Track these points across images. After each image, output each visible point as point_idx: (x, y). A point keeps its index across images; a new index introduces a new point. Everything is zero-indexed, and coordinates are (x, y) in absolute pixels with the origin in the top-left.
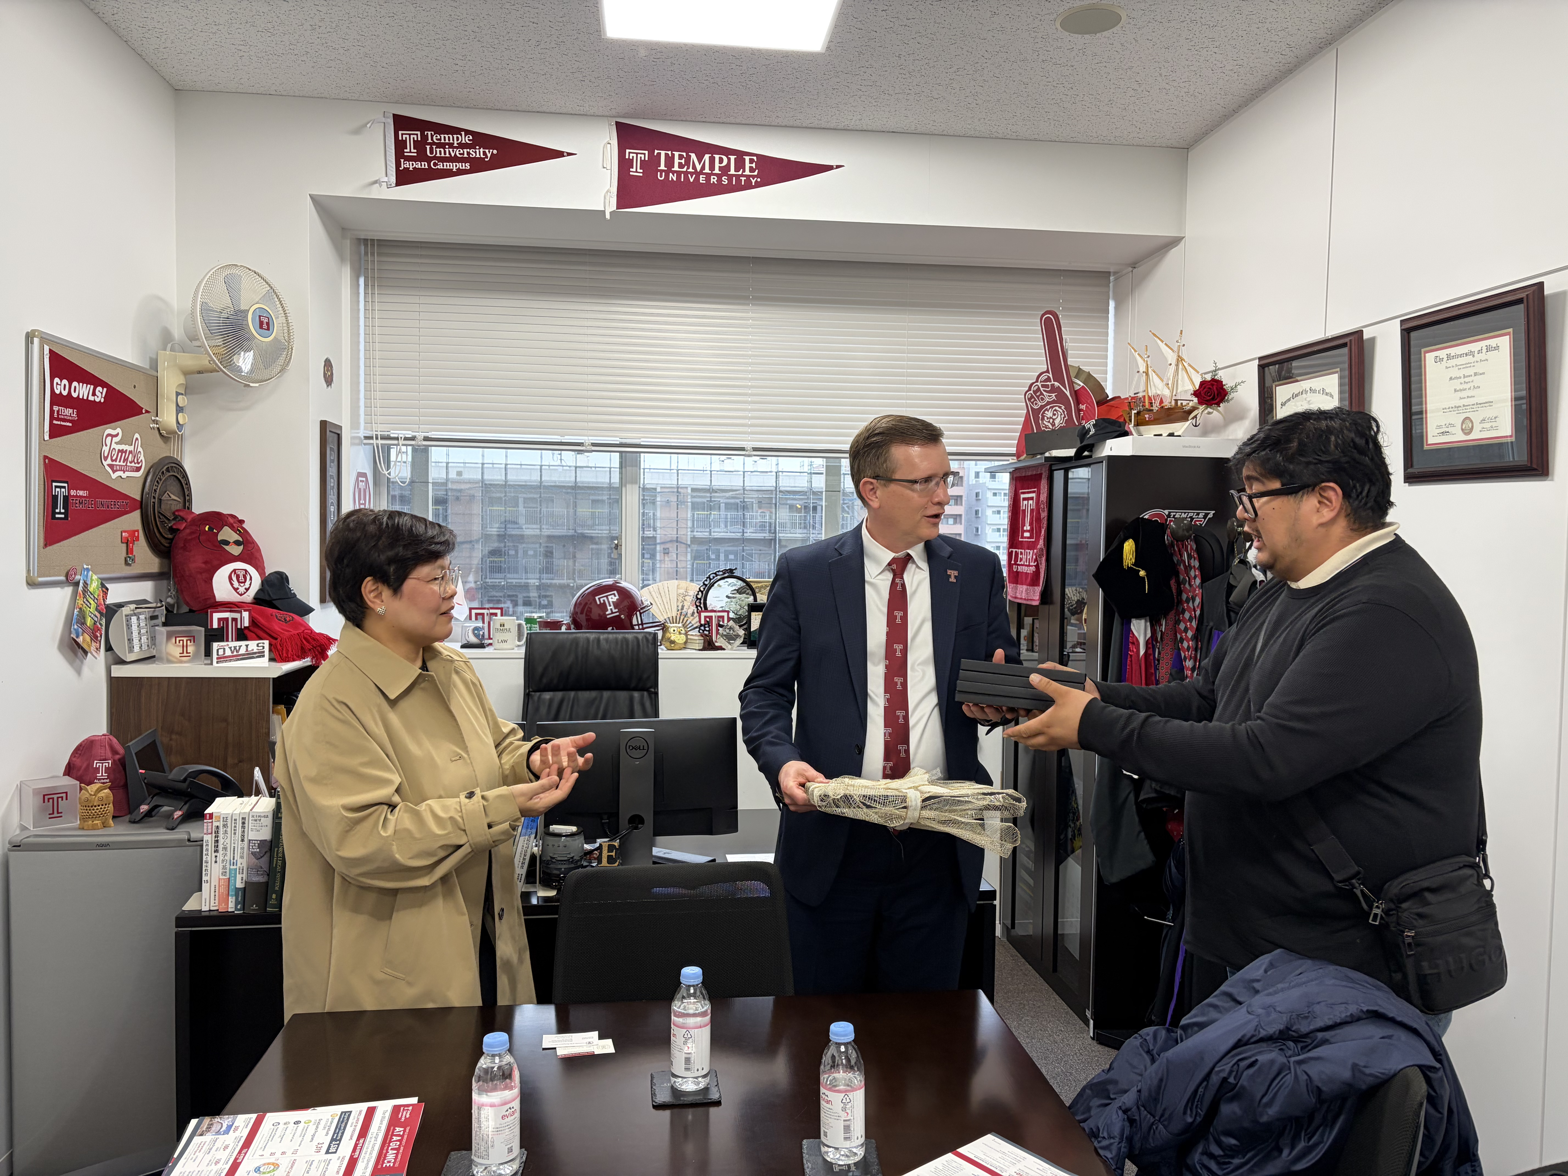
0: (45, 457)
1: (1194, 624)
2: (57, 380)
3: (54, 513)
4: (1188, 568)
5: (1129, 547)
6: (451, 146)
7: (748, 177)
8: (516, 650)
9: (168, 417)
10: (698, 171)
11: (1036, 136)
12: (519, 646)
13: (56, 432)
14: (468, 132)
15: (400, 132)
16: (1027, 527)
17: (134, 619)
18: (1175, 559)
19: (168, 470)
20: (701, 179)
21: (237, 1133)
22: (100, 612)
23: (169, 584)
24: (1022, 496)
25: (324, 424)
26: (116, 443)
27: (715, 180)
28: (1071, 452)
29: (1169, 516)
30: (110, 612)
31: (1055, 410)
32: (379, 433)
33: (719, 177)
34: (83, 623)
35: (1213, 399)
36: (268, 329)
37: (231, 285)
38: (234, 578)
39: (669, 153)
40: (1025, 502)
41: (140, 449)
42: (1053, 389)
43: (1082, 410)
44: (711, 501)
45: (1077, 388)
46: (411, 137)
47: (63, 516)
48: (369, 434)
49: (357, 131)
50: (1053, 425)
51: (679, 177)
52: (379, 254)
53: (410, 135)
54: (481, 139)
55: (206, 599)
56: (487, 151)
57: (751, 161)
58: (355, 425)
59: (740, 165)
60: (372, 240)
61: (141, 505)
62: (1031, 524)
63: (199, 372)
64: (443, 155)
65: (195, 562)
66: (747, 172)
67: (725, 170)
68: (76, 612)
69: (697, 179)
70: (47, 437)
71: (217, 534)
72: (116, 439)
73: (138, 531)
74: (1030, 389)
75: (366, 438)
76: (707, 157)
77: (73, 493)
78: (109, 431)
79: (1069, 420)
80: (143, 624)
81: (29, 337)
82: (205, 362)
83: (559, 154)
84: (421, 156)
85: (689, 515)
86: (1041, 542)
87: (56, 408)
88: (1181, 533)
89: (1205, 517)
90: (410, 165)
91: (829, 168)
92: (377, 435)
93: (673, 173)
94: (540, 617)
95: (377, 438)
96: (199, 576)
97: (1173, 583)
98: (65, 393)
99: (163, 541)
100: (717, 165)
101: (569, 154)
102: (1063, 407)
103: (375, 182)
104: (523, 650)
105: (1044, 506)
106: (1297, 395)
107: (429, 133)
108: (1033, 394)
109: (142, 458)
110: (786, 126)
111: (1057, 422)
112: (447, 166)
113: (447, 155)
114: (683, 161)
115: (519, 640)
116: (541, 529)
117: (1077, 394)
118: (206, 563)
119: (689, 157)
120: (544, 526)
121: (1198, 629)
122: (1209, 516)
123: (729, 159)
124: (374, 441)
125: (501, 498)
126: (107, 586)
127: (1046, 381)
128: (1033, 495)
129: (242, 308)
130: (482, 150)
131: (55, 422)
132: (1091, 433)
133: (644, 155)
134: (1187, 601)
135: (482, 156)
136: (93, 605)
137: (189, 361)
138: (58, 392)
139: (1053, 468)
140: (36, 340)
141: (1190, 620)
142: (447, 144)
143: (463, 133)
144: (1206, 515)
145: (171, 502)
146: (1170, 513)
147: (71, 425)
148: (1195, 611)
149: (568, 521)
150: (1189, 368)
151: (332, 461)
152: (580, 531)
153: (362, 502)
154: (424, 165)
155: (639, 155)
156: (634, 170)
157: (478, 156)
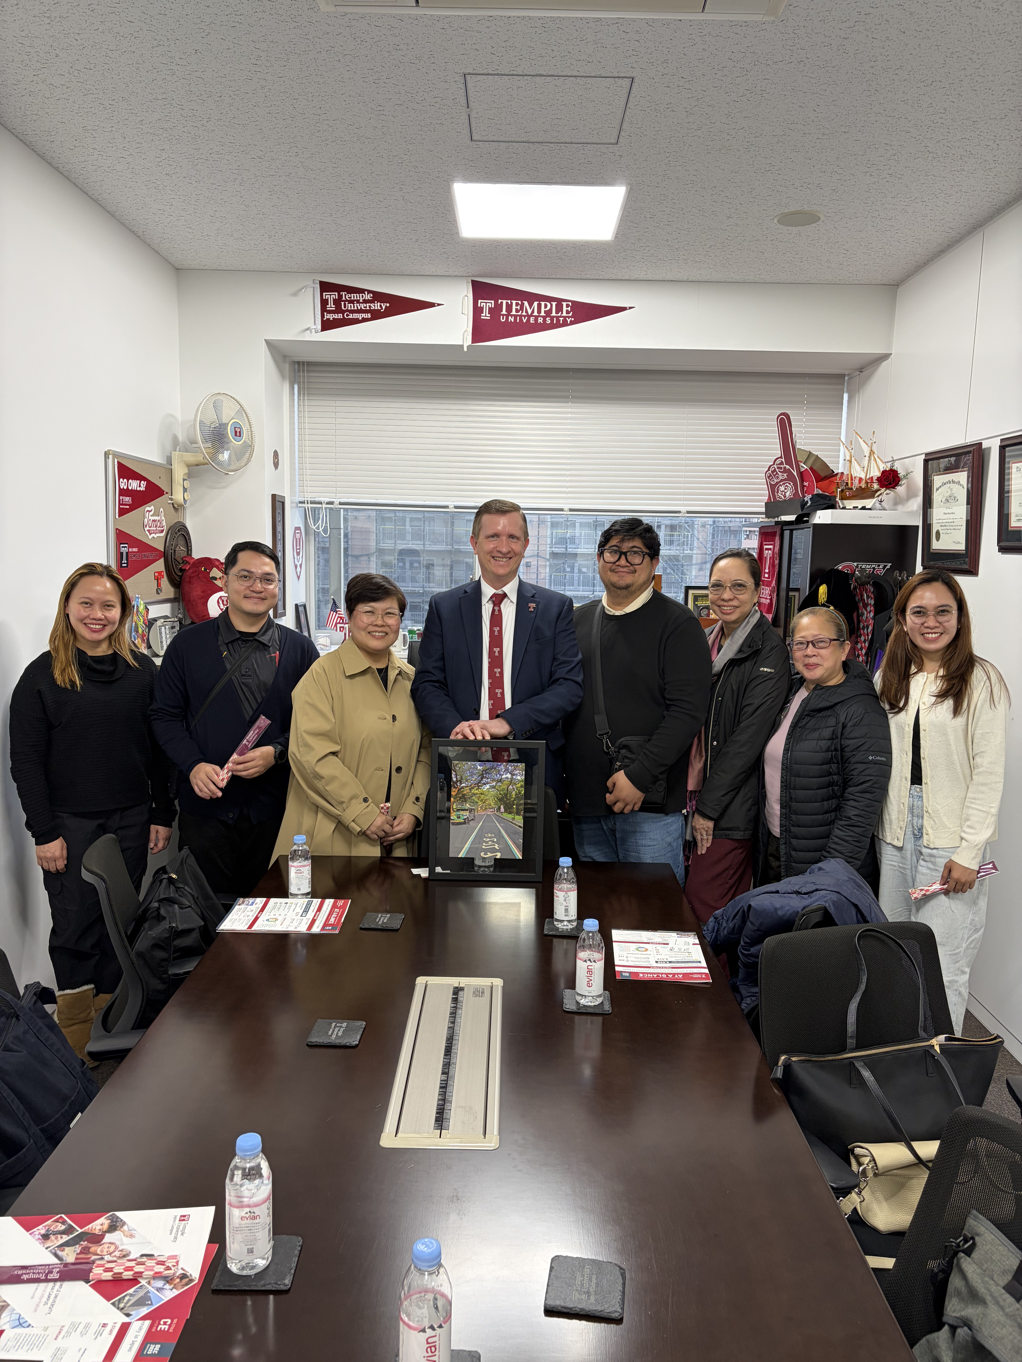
0: (117, 529)
1: (867, 645)
2: (121, 480)
3: (122, 564)
4: (865, 606)
5: (823, 589)
6: (358, 302)
7: (565, 317)
9: (178, 496)
10: (530, 314)
13: (122, 512)
14: (369, 292)
15: (324, 294)
16: (767, 571)
17: (163, 628)
18: (857, 598)
19: (179, 531)
20: (531, 320)
21: (257, 906)
22: (145, 624)
23: (179, 605)
24: (765, 547)
25: (274, 496)
26: (151, 516)
27: (541, 321)
28: (792, 518)
29: (857, 567)
30: (150, 623)
31: (786, 486)
32: (309, 499)
33: (544, 318)
34: (137, 632)
35: (890, 484)
36: (240, 436)
37: (217, 407)
39: (509, 301)
40: (767, 552)
41: (163, 518)
42: (785, 471)
43: (805, 486)
45: (802, 470)
46: (331, 297)
47: (125, 565)
48: (302, 499)
49: (295, 294)
50: (785, 496)
51: (515, 319)
52: (308, 371)
53: (330, 295)
54: (378, 297)
56: (382, 304)
57: (568, 306)
58: (292, 493)
59: (559, 309)
60: (303, 362)
61: (164, 555)
62: (769, 568)
63: (197, 465)
64: (352, 308)
65: (196, 591)
66: (564, 314)
67: (548, 313)
68: (134, 625)
69: (528, 320)
70: (117, 517)
71: (209, 573)
72: (151, 513)
73: (163, 572)
74: (769, 470)
75: (301, 502)
76: (536, 304)
77: (130, 550)
78: (148, 509)
79: (796, 494)
80: (168, 632)
81: (107, 454)
82: (200, 458)
83: (431, 305)
84: (338, 310)
86: (774, 582)
87: (121, 498)
88: (864, 579)
89: (884, 568)
90: (331, 317)
91: (623, 309)
92: (307, 501)
93: (512, 316)
95: (308, 503)
96: (200, 601)
97: (855, 615)
98: (125, 488)
99: (177, 577)
100: (543, 309)
101: (439, 305)
102: (792, 484)
103: (308, 329)
105: (776, 556)
106: (945, 484)
107: (344, 293)
108: (771, 474)
109: (164, 524)
110: (593, 279)
111: (787, 494)
112: (356, 316)
113: (356, 308)
114: (519, 307)
116: (424, 545)
117: (802, 475)
118: (203, 592)
119: (523, 304)
120: (427, 543)
121: (869, 648)
122: (887, 567)
123: (551, 305)
124: (306, 505)
125: (391, 518)
126: (148, 607)
127: (780, 464)
128: (771, 547)
129: (224, 422)
130: (379, 304)
131: (121, 507)
132: (808, 505)
133: (491, 304)
134: (863, 628)
135: (379, 308)
136: (142, 620)
137: (191, 458)
138: (122, 487)
139: (784, 528)
140: (110, 456)
141: (865, 641)
142: (355, 300)
143: (366, 292)
144: (885, 566)
145: (180, 552)
146: (858, 565)
147: (128, 507)
148: (868, 636)
149: (446, 538)
150: (877, 459)
151: (280, 521)
152: (457, 547)
153: (298, 547)
154: (340, 316)
155: (488, 304)
156: (484, 315)
157: (376, 308)
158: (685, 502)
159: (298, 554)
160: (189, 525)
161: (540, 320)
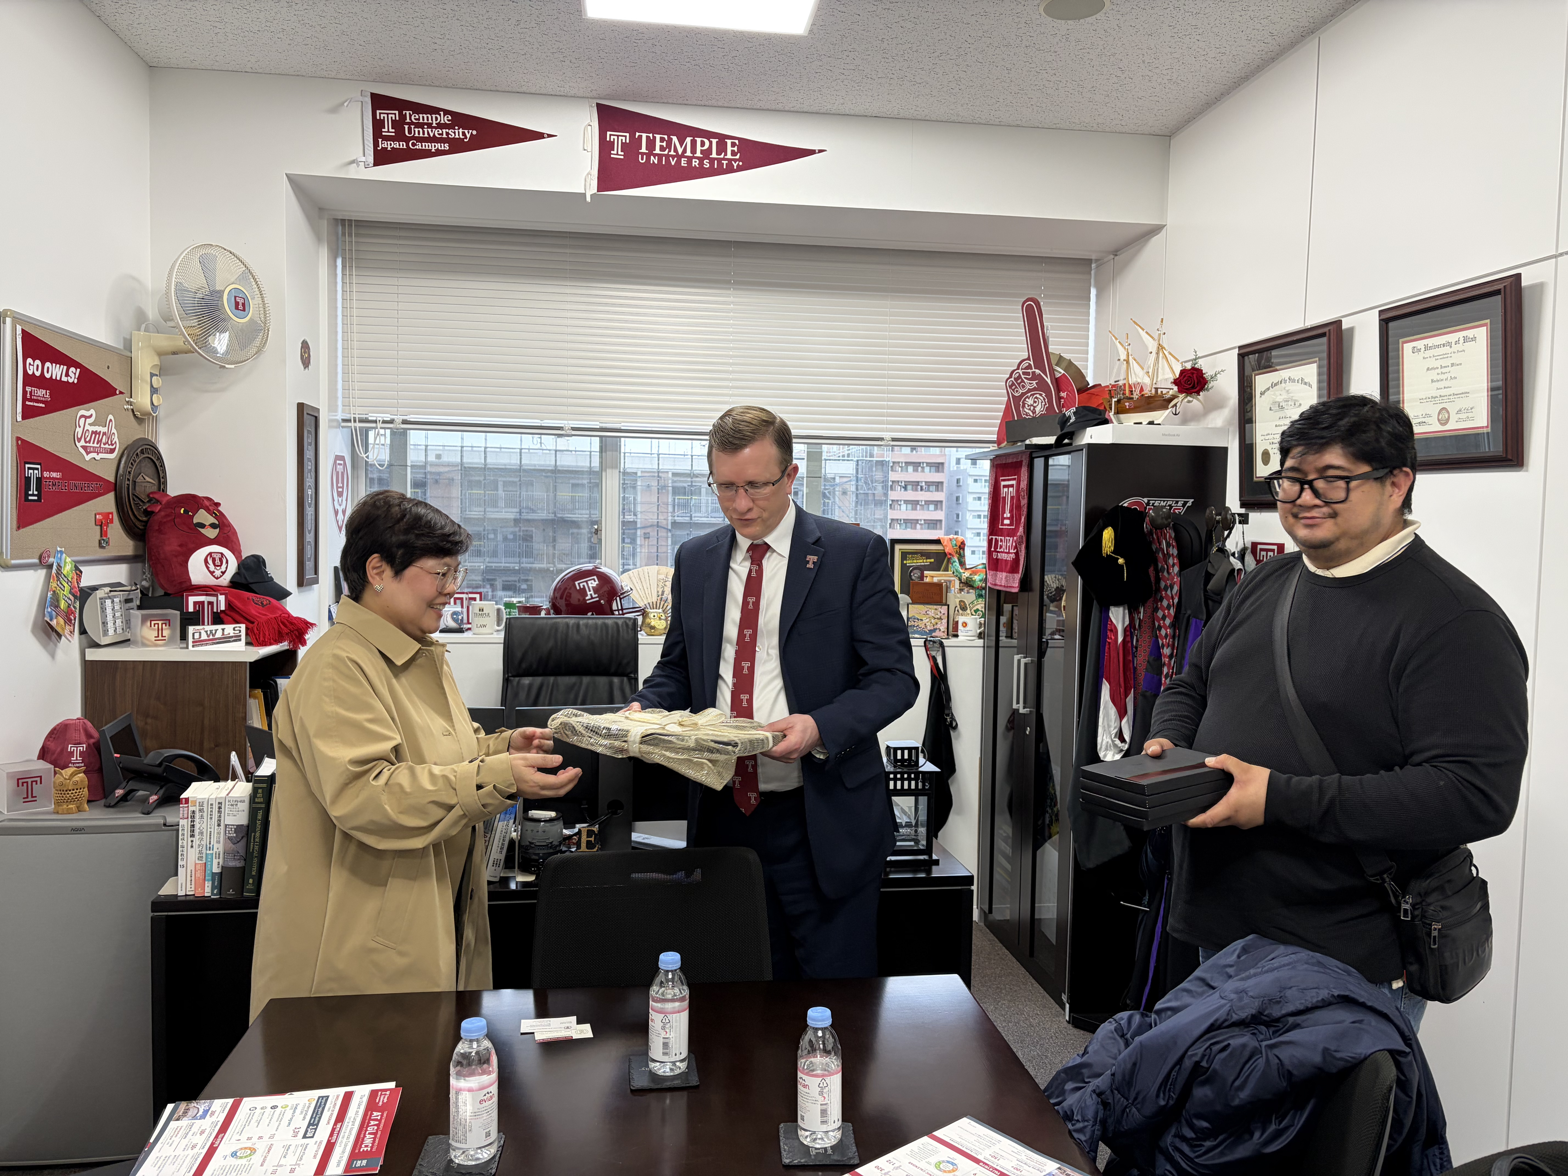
0: (18, 439)
1: (1172, 612)
2: (29, 360)
3: (27, 495)
4: (1167, 556)
5: (1108, 534)
6: (430, 126)
7: (730, 160)
8: (495, 635)
9: (142, 399)
10: (680, 153)
11: (1019, 123)
12: (498, 631)
13: (29, 413)
14: (447, 112)
15: (378, 112)
16: (1007, 514)
17: (108, 602)
18: (1154, 547)
19: (142, 452)
20: (683, 162)
21: (214, 1118)
22: (73, 595)
23: (144, 567)
24: (1003, 483)
25: (301, 407)
26: (90, 425)
28: (1051, 440)
29: (1148, 504)
30: (84, 595)
31: (1036, 398)
32: (357, 416)
33: (701, 160)
34: (57, 606)
35: (1193, 387)
36: (244, 310)
37: (206, 264)
38: (210, 561)
39: (651, 135)
40: (1006, 490)
41: (114, 431)
42: (1034, 377)
43: (1063, 398)
44: (692, 486)
45: (1058, 375)
46: (389, 116)
47: (36, 498)
48: (347, 417)
49: (335, 110)
50: (1034, 412)
51: (660, 160)
52: (357, 236)
53: (387, 114)
54: (460, 120)
55: (181, 583)
56: (466, 131)
57: (733, 145)
58: (333, 408)
59: (722, 148)
60: (350, 221)
61: (115, 488)
62: (1011, 511)
63: (174, 353)
64: (421, 135)
65: (171, 545)
66: (729, 156)
67: (707, 153)
68: (49, 595)
69: (679, 162)
70: (19, 418)
71: (192, 517)
72: (89, 421)
73: (112, 513)
74: (1011, 376)
75: (344, 421)
76: (688, 140)
77: (46, 474)
78: (82, 412)
79: (1050, 408)
80: (117, 607)
82: (179, 343)
83: (539, 136)
84: (400, 136)
85: (670, 500)
86: (1021, 529)
87: (28, 389)
88: (1159, 521)
89: (1184, 505)
90: (388, 145)
91: (811, 152)
92: (355, 418)
93: (655, 155)
94: (520, 602)
95: (355, 421)
96: (176, 560)
97: (1151, 571)
98: (38, 374)
99: (137, 523)
100: (699, 148)
101: (550, 136)
102: (1044, 395)
103: (353, 162)
104: (502, 635)
105: (1024, 494)
106: (1276, 385)
107: (408, 113)
108: (1014, 381)
109: (116, 439)
110: (768, 110)
111: (1038, 409)
112: (426, 146)
113: (426, 135)
114: (664, 144)
115: (498, 625)
117: (1057, 382)
118: (181, 546)
119: (670, 140)
121: (1176, 617)
122: (1188, 505)
123: (711, 143)
124: (352, 424)
125: (480, 481)
126: (81, 568)
127: (1026, 368)
128: (1014, 482)
129: (218, 288)
130: (461, 130)
131: (27, 403)
132: (1071, 421)
133: (625, 137)
134: (1166, 589)
135: (461, 137)
136: (67, 588)
137: (164, 342)
138: (30, 372)
139: (1034, 456)
140: (8, 320)
141: (1168, 608)
142: (426, 124)
143: (442, 113)
144: (1185, 503)
145: (145, 484)
146: (1149, 501)
147: (43, 406)
148: (1173, 598)
149: (548, 505)
150: (1169, 357)
151: (310, 444)
152: (561, 515)
153: (340, 485)
154: (403, 145)
155: (620, 138)
156: (615, 152)
157: (457, 136)
158: (888, 426)
159: (340, 494)
160: (163, 447)
161: (695, 163)
